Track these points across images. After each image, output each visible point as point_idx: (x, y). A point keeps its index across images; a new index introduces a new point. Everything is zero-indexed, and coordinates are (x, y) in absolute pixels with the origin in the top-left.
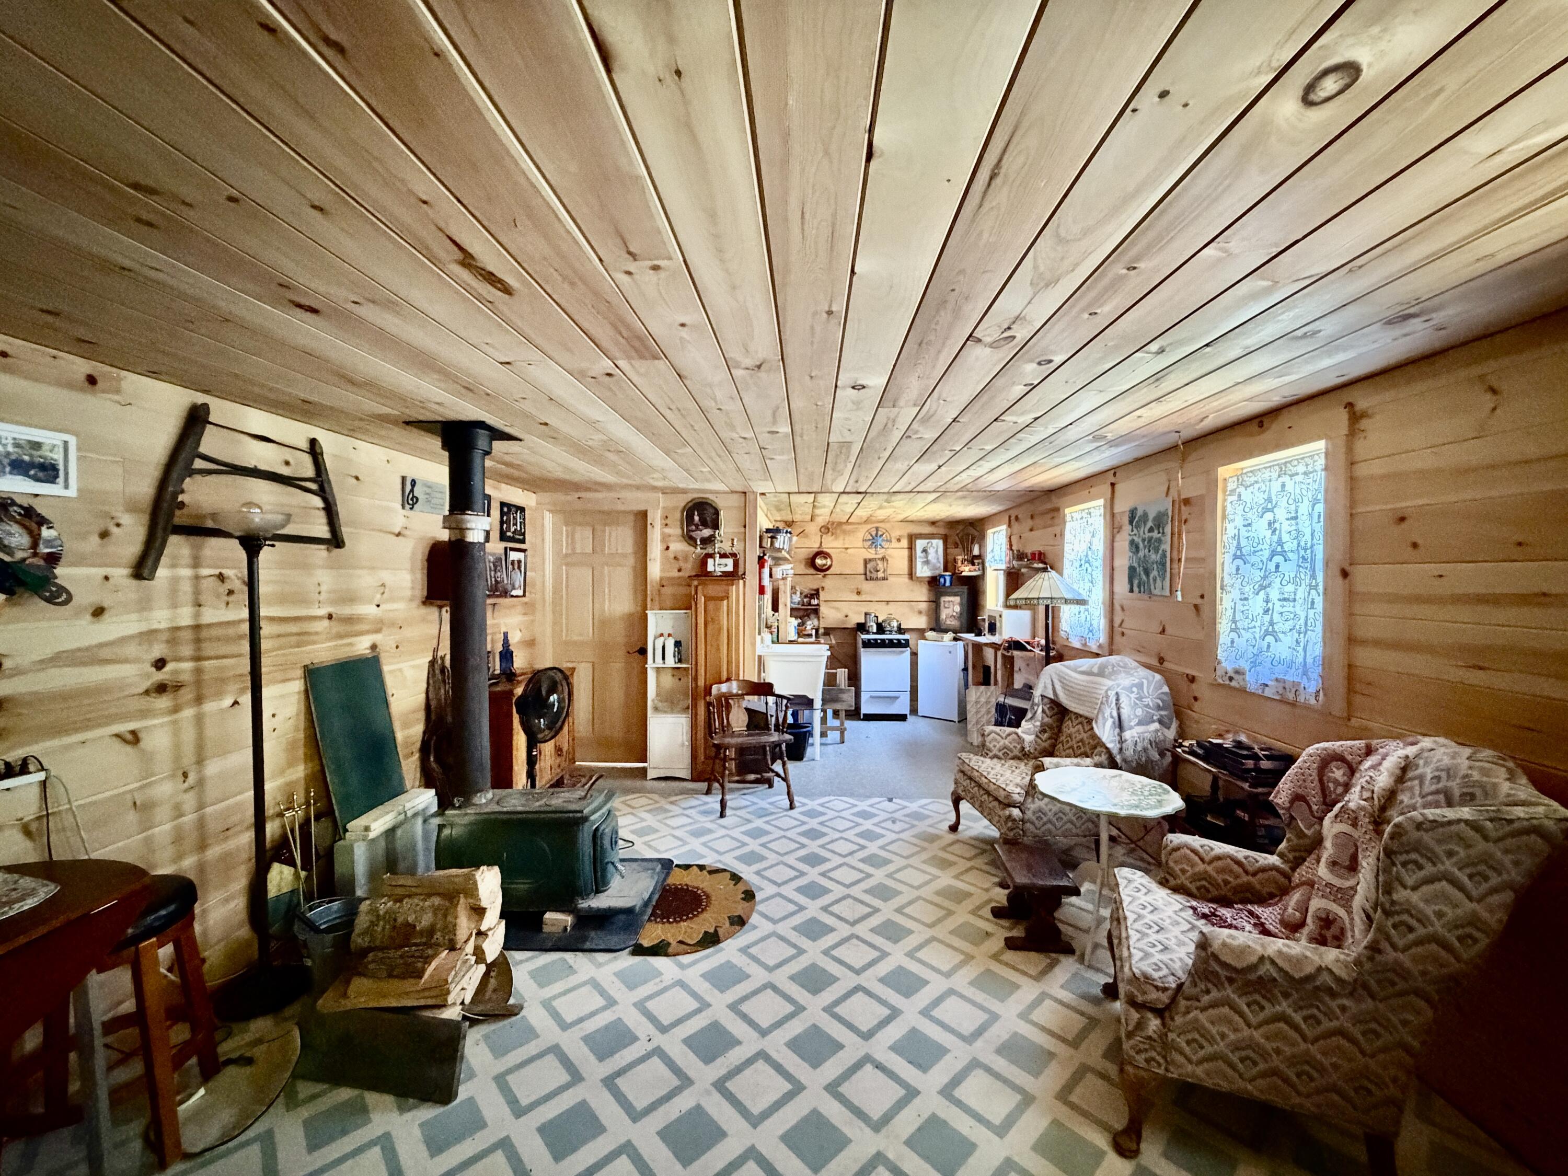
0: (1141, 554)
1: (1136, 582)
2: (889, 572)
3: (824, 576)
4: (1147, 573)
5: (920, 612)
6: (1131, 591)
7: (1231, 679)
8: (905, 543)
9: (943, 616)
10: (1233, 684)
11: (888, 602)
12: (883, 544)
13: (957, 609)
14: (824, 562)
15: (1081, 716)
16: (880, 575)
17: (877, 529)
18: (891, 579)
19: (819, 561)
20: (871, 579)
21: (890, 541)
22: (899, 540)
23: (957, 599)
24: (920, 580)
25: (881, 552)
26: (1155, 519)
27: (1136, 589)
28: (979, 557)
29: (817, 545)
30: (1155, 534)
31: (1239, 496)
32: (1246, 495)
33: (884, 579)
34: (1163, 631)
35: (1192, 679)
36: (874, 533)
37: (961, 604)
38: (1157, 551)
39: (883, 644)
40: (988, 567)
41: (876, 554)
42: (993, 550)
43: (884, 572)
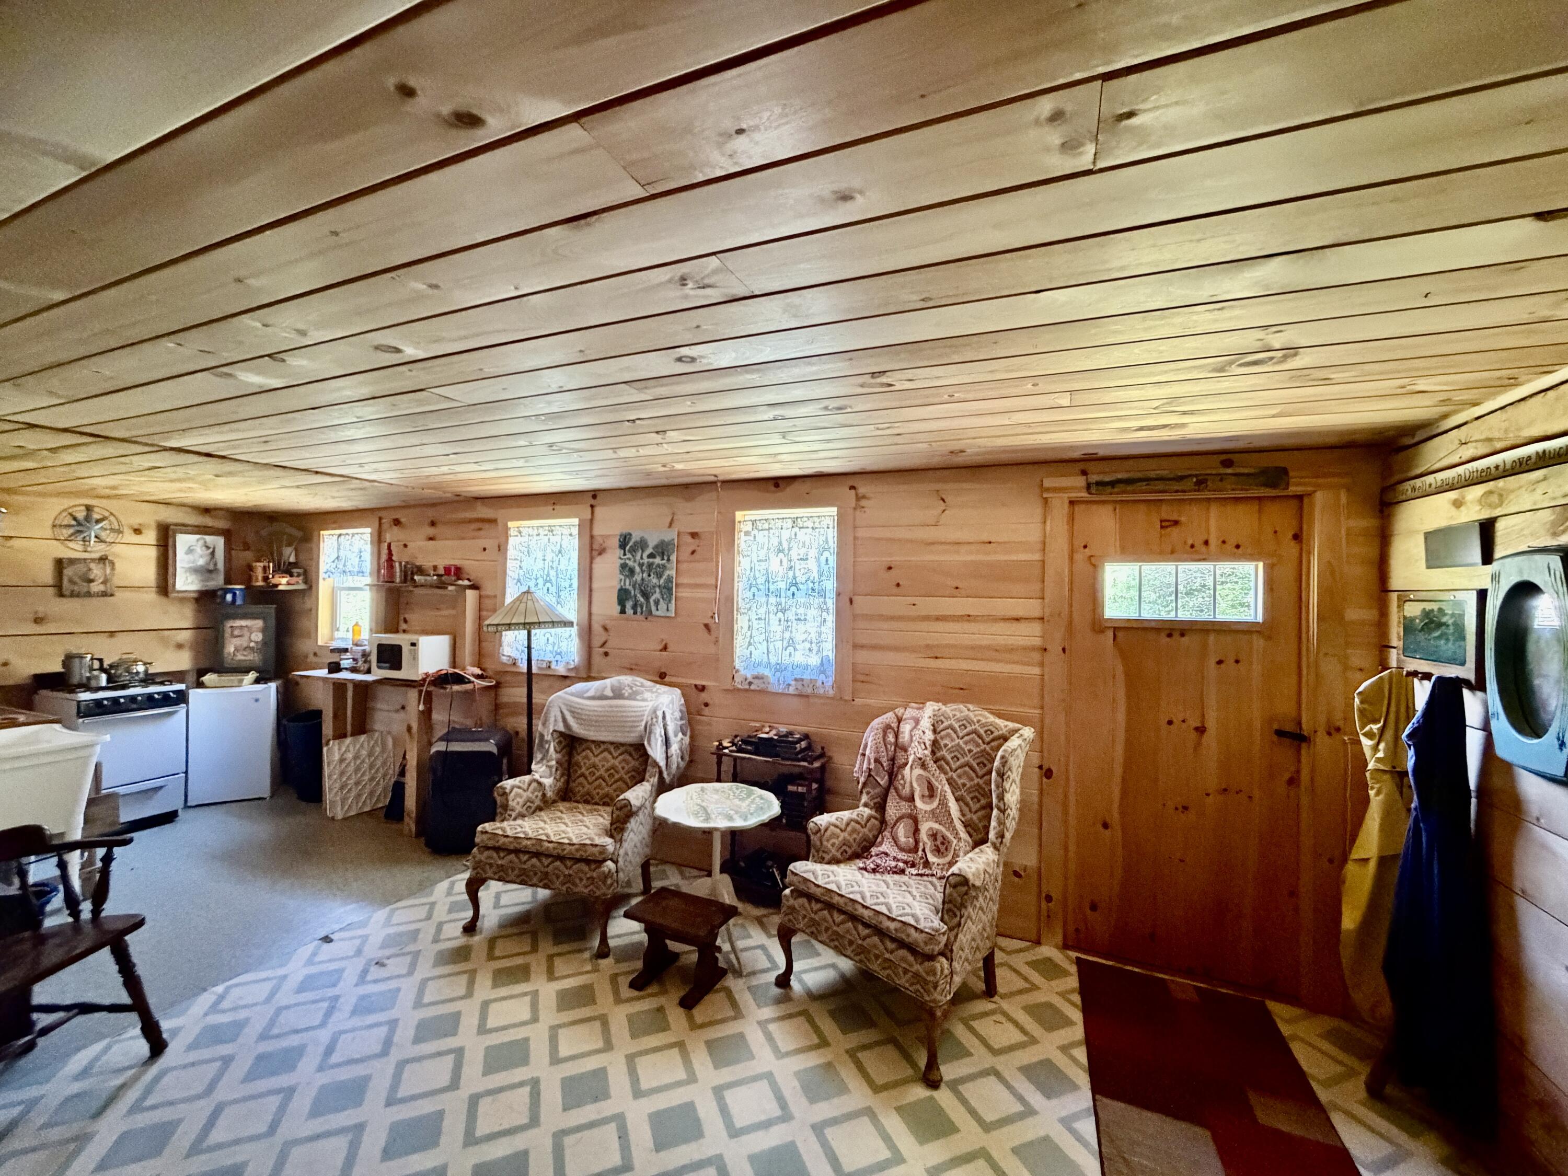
0: (638, 578)
1: (629, 605)
2: (115, 582)
4: (646, 595)
5: (180, 646)
6: (623, 611)
7: (750, 683)
8: (151, 536)
9: (230, 648)
10: (753, 687)
11: (112, 634)
12: (103, 535)
13: (258, 637)
15: (603, 742)
16: (96, 587)
17: (89, 508)
18: (119, 594)
20: (73, 595)
21: (119, 532)
22: (137, 531)
23: (259, 623)
24: (180, 597)
25: (97, 549)
26: (656, 547)
27: (629, 611)
28: (295, 565)
30: (658, 560)
31: (755, 537)
32: (761, 537)
33: (104, 594)
34: (665, 648)
35: (702, 689)
36: (81, 515)
37: (264, 631)
38: (659, 576)
39: (115, 707)
40: (324, 579)
41: (85, 551)
42: (338, 558)
43: (105, 582)
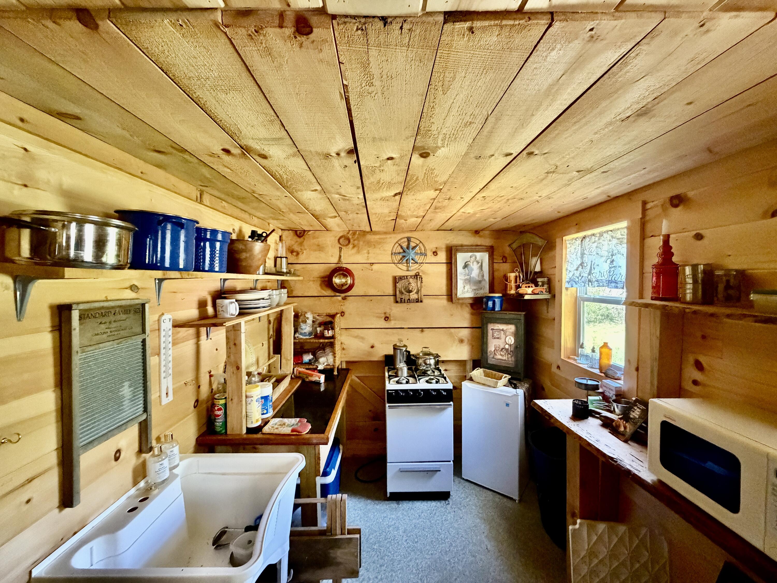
2: (424, 292)
3: (344, 298)
5: (461, 341)
8: (442, 257)
9: (491, 348)
11: (422, 329)
12: (417, 258)
13: (511, 340)
14: (344, 280)
16: (413, 296)
17: (409, 240)
18: (426, 301)
19: (337, 280)
20: (402, 301)
21: (425, 255)
22: (435, 253)
23: (511, 328)
24: (461, 302)
25: (414, 268)
28: (541, 274)
29: (336, 260)
33: (418, 301)
36: (405, 245)
37: (516, 335)
40: (567, 289)
41: (408, 270)
42: (582, 264)
43: (417, 293)
